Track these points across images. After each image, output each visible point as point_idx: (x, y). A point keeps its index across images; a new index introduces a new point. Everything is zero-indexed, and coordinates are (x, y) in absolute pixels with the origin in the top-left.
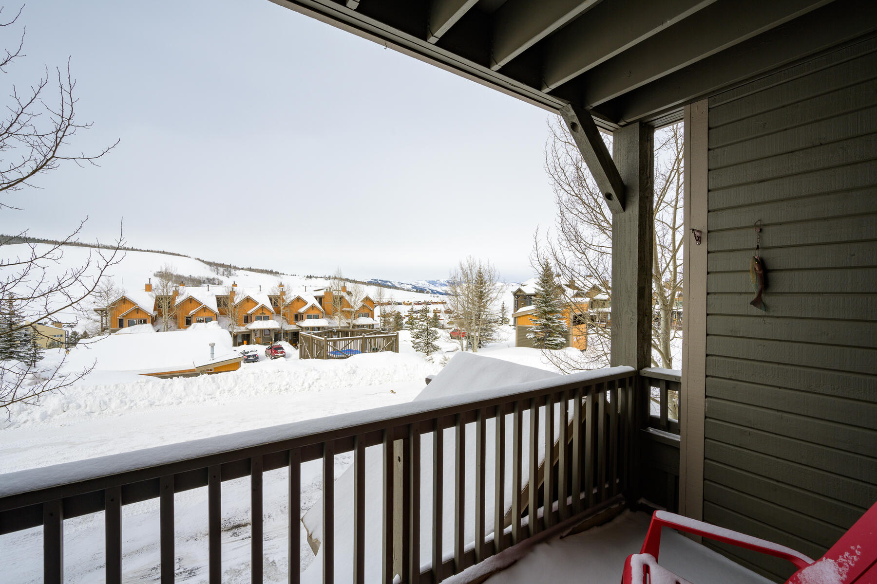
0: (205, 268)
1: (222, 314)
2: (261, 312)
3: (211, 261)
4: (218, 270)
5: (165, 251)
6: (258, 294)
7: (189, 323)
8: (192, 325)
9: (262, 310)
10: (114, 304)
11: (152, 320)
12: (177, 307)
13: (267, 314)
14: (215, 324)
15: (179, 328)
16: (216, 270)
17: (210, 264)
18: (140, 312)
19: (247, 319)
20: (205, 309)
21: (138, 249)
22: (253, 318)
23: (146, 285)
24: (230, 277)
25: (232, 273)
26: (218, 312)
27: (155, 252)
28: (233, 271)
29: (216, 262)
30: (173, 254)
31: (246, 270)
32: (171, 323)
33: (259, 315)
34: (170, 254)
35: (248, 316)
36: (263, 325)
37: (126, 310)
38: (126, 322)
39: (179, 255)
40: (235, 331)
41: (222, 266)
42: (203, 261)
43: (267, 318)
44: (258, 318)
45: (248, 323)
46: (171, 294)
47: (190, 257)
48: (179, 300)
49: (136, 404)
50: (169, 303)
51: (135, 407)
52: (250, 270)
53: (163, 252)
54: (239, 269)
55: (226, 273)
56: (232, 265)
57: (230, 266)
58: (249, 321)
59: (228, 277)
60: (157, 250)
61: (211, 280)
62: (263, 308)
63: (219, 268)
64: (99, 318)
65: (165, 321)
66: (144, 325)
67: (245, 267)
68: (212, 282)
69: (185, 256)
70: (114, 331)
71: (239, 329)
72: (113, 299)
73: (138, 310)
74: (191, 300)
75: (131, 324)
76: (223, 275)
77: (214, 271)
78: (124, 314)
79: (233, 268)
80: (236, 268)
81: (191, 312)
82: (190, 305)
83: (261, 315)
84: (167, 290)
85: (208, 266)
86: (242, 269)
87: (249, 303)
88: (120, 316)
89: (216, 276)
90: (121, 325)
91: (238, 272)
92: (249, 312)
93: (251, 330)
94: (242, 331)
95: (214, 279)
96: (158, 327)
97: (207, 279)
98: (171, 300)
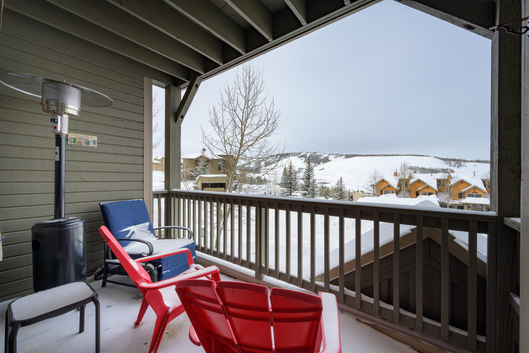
0: (441, 162)
1: (440, 191)
2: (474, 191)
3: (445, 157)
4: (450, 163)
5: (414, 154)
6: (472, 178)
7: (417, 194)
8: (419, 196)
9: (475, 190)
10: (378, 182)
11: (396, 191)
12: (411, 185)
13: (479, 193)
14: (435, 197)
15: (412, 197)
16: (449, 163)
17: (444, 160)
18: (390, 187)
19: (461, 196)
20: (428, 187)
21: (400, 155)
22: (466, 195)
23: (395, 173)
24: (460, 167)
25: (462, 164)
26: (438, 190)
27: (409, 155)
28: (463, 163)
29: (449, 158)
30: (419, 156)
31: (474, 162)
32: (407, 194)
33: (471, 193)
34: (418, 155)
35: (462, 194)
36: (475, 201)
37: (384, 185)
38: (383, 192)
39: (423, 156)
40: (450, 203)
41: (454, 160)
42: (439, 158)
43: (480, 196)
44: (470, 196)
45: (461, 198)
46: (407, 177)
47: (430, 156)
48: (412, 181)
49: (367, 229)
50: (406, 183)
51: (366, 230)
52: (479, 161)
53: (414, 155)
54: (468, 161)
55: (456, 165)
56: (462, 159)
57: (460, 160)
58: (463, 196)
59: (459, 168)
60: (410, 154)
61: (445, 170)
62: (475, 188)
63: (451, 162)
64: (372, 189)
65: (403, 193)
66: (392, 194)
67: (474, 160)
68: (445, 171)
69: (427, 156)
70: (378, 196)
71: (453, 202)
72: (378, 180)
73: (389, 186)
74: (419, 181)
75: (386, 193)
76: (455, 166)
77: (448, 164)
78: (382, 187)
79: (463, 162)
80: (465, 161)
81: (419, 188)
82: (418, 184)
83: (473, 194)
84: (404, 175)
85: (443, 161)
86: (471, 161)
87: (463, 184)
88: (381, 188)
89: (449, 167)
90: (381, 194)
91: (467, 164)
92: (463, 191)
93: (464, 204)
94: (456, 203)
95: (447, 169)
96: (400, 196)
97: (442, 169)
98: (407, 181)
